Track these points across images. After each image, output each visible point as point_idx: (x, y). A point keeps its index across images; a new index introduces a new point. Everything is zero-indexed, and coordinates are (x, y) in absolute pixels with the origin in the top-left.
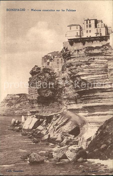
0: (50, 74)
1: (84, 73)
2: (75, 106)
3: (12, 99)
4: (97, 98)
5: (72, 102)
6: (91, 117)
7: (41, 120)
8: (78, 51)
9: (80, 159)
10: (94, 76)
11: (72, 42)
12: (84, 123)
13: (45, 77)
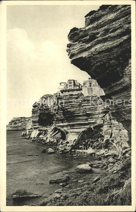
0: (46, 107)
1: (69, 108)
2: (61, 124)
3: (17, 120)
4: (76, 120)
5: (60, 122)
6: (72, 130)
7: (41, 132)
8: (66, 96)
9: (73, 150)
10: (75, 109)
11: (62, 91)
12: (67, 133)
13: (43, 108)
